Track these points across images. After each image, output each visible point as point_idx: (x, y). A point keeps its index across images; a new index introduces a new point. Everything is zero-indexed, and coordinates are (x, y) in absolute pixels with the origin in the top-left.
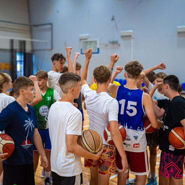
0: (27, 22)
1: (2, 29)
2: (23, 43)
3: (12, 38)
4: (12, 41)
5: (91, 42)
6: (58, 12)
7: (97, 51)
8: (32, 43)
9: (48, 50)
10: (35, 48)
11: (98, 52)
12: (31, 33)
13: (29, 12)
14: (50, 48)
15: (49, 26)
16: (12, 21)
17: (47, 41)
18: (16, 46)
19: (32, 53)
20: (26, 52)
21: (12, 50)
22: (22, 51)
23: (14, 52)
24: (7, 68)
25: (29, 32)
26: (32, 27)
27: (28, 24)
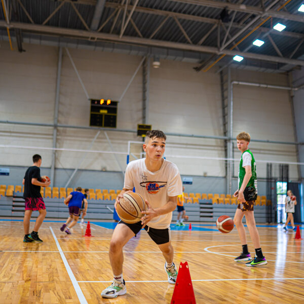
0: (292, 140)
1: (258, 151)
2: (285, 169)
3: (269, 162)
4: (269, 166)
8: (299, 167)
12: (298, 155)
13: (295, 125)
16: (270, 140)
18: (276, 173)
19: (299, 182)
20: (290, 181)
21: (271, 179)
22: (284, 179)
23: (273, 180)
24: (263, 202)
25: (295, 154)
26: (299, 146)
27: (294, 142)
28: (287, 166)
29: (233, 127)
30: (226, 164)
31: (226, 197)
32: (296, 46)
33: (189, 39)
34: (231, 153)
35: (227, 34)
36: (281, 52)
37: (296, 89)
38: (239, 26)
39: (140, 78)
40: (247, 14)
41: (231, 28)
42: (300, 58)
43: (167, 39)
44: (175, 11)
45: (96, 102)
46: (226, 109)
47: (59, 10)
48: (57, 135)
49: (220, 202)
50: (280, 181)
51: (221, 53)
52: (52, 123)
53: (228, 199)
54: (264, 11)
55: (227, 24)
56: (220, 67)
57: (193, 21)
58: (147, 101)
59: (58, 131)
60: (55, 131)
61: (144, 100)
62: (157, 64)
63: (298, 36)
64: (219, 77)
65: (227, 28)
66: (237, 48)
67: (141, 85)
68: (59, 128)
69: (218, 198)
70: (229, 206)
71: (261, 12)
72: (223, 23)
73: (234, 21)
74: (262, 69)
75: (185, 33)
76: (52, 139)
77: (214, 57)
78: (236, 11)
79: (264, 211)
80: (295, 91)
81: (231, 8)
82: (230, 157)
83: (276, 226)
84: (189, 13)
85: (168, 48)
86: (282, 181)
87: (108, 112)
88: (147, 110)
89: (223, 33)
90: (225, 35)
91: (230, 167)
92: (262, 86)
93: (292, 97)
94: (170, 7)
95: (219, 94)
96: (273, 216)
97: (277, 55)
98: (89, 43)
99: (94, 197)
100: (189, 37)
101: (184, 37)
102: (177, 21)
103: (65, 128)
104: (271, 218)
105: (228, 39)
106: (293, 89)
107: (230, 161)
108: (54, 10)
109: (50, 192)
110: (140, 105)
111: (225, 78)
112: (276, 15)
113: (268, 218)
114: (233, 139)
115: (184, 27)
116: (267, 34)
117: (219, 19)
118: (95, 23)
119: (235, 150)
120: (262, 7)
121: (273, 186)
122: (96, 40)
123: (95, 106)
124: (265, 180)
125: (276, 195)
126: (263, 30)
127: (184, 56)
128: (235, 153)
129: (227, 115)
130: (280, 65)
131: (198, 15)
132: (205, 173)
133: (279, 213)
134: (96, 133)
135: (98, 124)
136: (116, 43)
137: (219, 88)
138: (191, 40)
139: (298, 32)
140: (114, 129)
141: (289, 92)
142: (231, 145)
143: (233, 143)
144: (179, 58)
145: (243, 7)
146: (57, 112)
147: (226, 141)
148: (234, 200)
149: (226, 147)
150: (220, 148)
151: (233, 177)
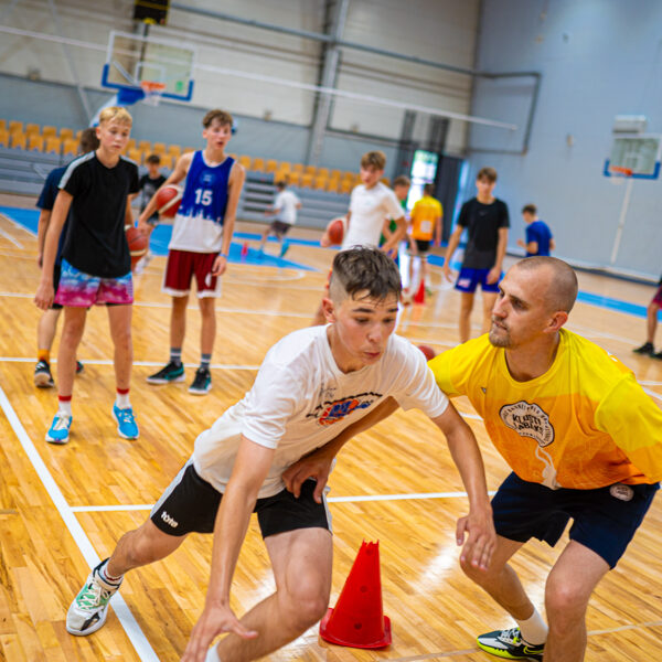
0: (466, 64)
3: (412, 107)
4: (410, 117)
5: (641, 142)
6: (566, 38)
7: (652, 172)
8: (469, 125)
9: (514, 153)
10: (475, 144)
11: (655, 176)
12: (471, 101)
13: (478, 30)
14: (519, 146)
15: (530, 81)
16: (422, 58)
17: (514, 127)
18: (421, 133)
19: (461, 157)
20: (444, 154)
21: (409, 143)
23: (411, 147)
25: (467, 95)
26: (477, 80)
27: (468, 68)
28: (446, 122)
30: (317, 100)
31: (306, 171)
34: (333, 74)
49: (292, 182)
50: (425, 150)
53: (307, 177)
69: (288, 172)
82: (327, 86)
86: (430, 150)
91: (324, 105)
107: (326, 94)
114: (341, 44)
119: (342, 67)
124: (395, 145)
128: (343, 77)
132: (268, 114)
142: (336, 56)
143: (340, 53)
147: (325, 47)
148: (322, 180)
149: (322, 58)
150: (308, 60)
151: (329, 128)
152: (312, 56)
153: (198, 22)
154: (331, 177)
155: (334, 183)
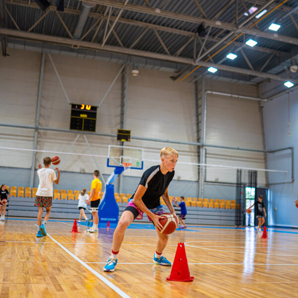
0: (261, 148)
1: (229, 158)
2: (253, 175)
3: (239, 168)
4: (239, 172)
8: (266, 173)
9: (288, 183)
10: (271, 182)
12: (266, 162)
13: (263, 134)
14: (290, 180)
15: (289, 151)
16: (240, 148)
17: (286, 172)
18: (245, 179)
19: (266, 188)
20: (258, 187)
21: (241, 184)
22: (252, 185)
23: (242, 186)
24: (233, 206)
25: (263, 161)
26: (267, 154)
27: (262, 150)
28: (256, 172)
29: (206, 134)
30: (199, 169)
31: (198, 201)
32: (265, 61)
33: (167, 50)
34: (204, 158)
35: (203, 47)
36: (252, 65)
37: (266, 100)
38: (214, 40)
39: (119, 85)
40: (221, 30)
41: (207, 41)
42: (269, 72)
43: (146, 49)
44: (154, 23)
45: (76, 107)
46: (200, 117)
47: (44, 19)
48: (38, 137)
49: (192, 205)
50: (249, 186)
51: (197, 64)
52: (33, 125)
53: (200, 202)
54: (237, 27)
55: (203, 38)
56: (195, 77)
57: (171, 34)
58: (125, 107)
59: (39, 133)
60: (36, 133)
61: (122, 105)
62: (136, 72)
63: (268, 51)
64: (193, 86)
65: (203, 41)
66: (212, 60)
67: (120, 92)
68: (39, 131)
69: (191, 201)
70: (201, 208)
71: (235, 29)
72: (199, 37)
73: (210, 35)
74: (235, 81)
75: (163, 44)
76: (34, 141)
77: (190, 67)
78: (212, 26)
79: (234, 214)
80: (264, 102)
81: (207, 23)
82: (202, 163)
83: (244, 228)
84: (168, 26)
85: (147, 58)
86: (251, 186)
87: (88, 117)
88: (125, 115)
89: (199, 46)
90: (200, 47)
91: (202, 172)
92: (234, 96)
93: (261, 108)
94: (150, 19)
95: (194, 102)
96: (242, 219)
97: (248, 68)
98: (72, 50)
99: (73, 198)
100: (167, 47)
101: (162, 48)
102: (156, 32)
103: (45, 131)
104: (240, 221)
105: (203, 52)
106: (263, 100)
107: (202, 166)
108: (39, 19)
109: (30, 192)
110: (119, 111)
111: (199, 87)
112: (248, 32)
113: (237, 221)
114: (205, 146)
115: (162, 38)
116: (240, 48)
117: (196, 32)
118: (78, 32)
119: (207, 155)
120: (235, 23)
121: (242, 191)
122: (78, 47)
123: (76, 110)
124: (235, 185)
125: (245, 199)
126: (236, 44)
127: (162, 66)
128: (207, 159)
129: (200, 122)
130: (251, 77)
131: (176, 28)
132: (179, 177)
133: (247, 217)
134: (76, 136)
135: (78, 128)
136: (97, 51)
137: (194, 96)
138: (169, 50)
139: (268, 47)
140: (93, 133)
141: (259, 102)
142: (204, 150)
143: (206, 149)
144: (156, 67)
145: (218, 23)
146: (38, 115)
147: (199, 147)
148: (205, 203)
149: (199, 152)
150: (193, 154)
151: (205, 181)
152: (194, 152)
153: (146, 143)
154: (210, 202)
155: (211, 204)
